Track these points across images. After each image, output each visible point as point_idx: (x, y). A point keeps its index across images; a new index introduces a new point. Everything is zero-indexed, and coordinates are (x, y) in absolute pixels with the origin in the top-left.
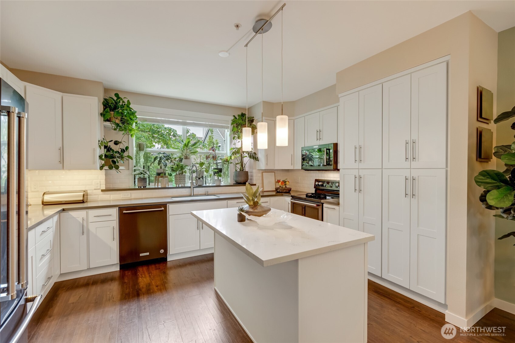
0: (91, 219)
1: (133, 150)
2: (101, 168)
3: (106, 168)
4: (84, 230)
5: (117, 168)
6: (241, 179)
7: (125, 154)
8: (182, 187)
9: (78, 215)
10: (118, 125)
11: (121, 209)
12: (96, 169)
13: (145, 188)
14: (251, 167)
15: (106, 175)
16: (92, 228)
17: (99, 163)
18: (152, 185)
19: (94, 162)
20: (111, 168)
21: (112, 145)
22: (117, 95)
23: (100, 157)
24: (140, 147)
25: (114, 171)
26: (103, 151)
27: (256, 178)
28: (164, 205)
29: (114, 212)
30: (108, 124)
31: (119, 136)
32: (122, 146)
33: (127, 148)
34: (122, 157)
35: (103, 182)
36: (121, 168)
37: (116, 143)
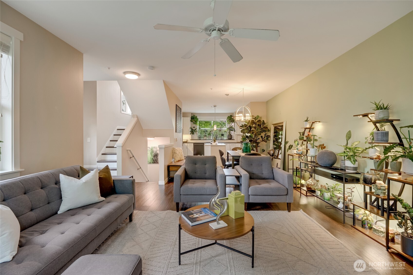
0: (188, 145)
1: (198, 129)
2: (190, 134)
3: (191, 134)
4: (187, 148)
5: (194, 134)
6: (230, 138)
7: (196, 130)
8: (210, 140)
9: (186, 144)
10: (194, 123)
11: (194, 143)
12: (189, 134)
13: (200, 139)
14: (234, 134)
15: (191, 136)
16: (188, 147)
17: (190, 133)
18: (203, 139)
19: (189, 133)
20: (192, 134)
21: (193, 128)
22: (194, 115)
23: (190, 131)
24: (199, 128)
25: (193, 135)
26: (191, 130)
27: (234, 137)
28: (203, 143)
29: (193, 144)
30: (192, 123)
31: (194, 125)
32: (195, 128)
33: (196, 129)
34: (195, 131)
35: (191, 138)
36: (195, 134)
37: (194, 127)
